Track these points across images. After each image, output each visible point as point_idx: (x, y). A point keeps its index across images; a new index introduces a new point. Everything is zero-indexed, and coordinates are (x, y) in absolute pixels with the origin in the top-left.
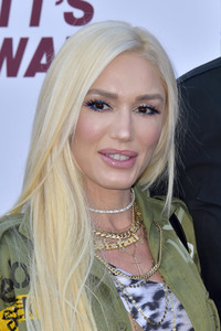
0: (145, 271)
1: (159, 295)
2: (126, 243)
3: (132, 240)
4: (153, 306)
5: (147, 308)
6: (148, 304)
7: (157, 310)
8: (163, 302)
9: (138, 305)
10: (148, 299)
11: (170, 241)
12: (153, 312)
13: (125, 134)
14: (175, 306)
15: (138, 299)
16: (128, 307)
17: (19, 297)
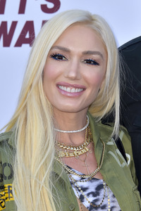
0: (92, 171)
1: (100, 187)
2: (80, 153)
3: (84, 151)
4: (95, 194)
5: (91, 195)
6: (92, 193)
7: (98, 197)
8: (102, 192)
9: (84, 194)
10: (92, 189)
11: (110, 152)
12: (95, 198)
13: (73, 75)
14: (110, 195)
15: (84, 189)
16: (77, 194)
17: (6, 186)
